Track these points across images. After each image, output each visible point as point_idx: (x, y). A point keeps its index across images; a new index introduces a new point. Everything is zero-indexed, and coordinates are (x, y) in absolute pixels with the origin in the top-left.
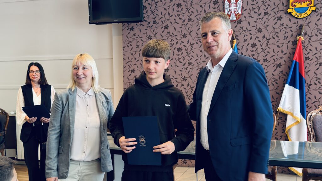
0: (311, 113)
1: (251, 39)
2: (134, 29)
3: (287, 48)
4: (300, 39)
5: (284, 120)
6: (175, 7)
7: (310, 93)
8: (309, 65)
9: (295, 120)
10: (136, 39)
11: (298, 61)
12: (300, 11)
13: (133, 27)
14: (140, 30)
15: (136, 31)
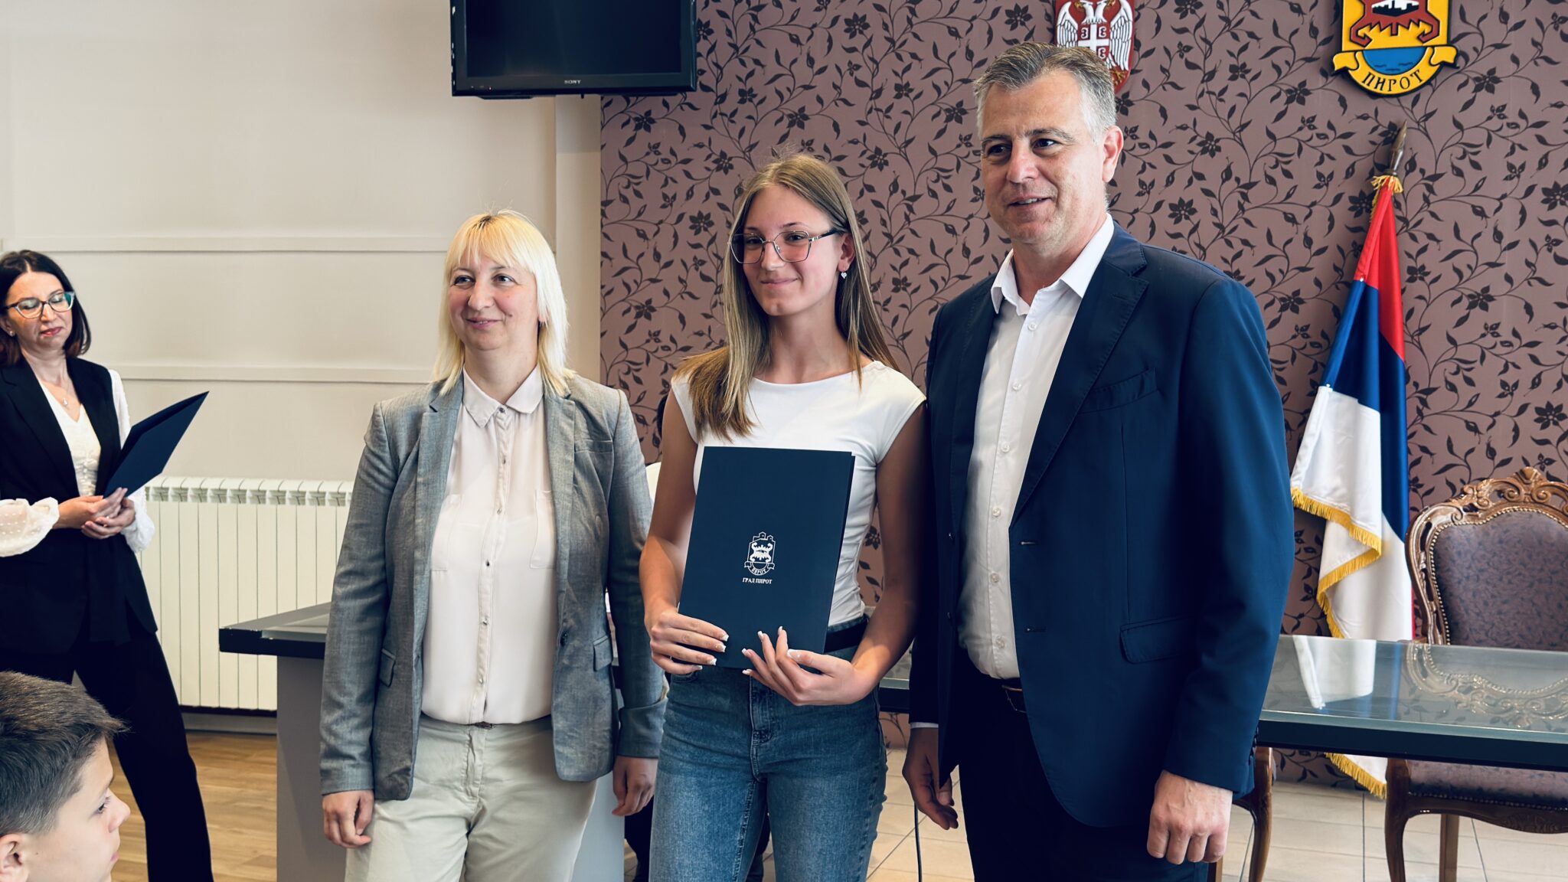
0: (1426, 514)
1: (1170, 181)
2: (653, 121)
3: (1331, 227)
4: (1386, 186)
5: (1314, 546)
6: (839, 30)
7: (1427, 428)
8: (1423, 303)
9: (1359, 543)
10: (661, 166)
11: (1375, 284)
12: (1388, 67)
13: (648, 113)
14: (682, 130)
15: (663, 133)
